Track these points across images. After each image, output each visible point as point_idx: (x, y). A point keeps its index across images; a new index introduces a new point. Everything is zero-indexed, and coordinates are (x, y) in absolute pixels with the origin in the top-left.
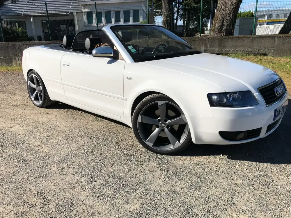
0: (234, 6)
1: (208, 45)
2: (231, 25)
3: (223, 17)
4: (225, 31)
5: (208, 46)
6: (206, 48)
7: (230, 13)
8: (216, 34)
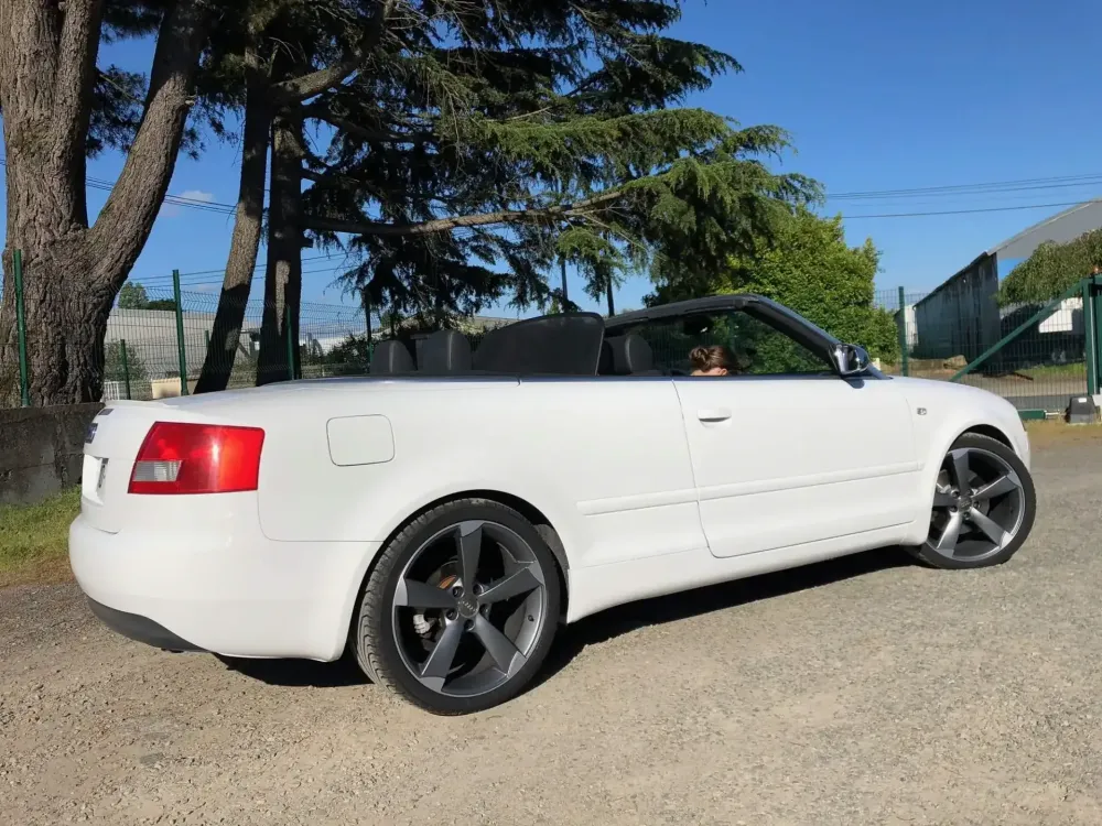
0: (101, 297)
1: (66, 439)
2: (94, 361)
3: (59, 333)
4: (78, 383)
5: (67, 445)
6: (60, 454)
7: (87, 321)
8: (43, 398)
